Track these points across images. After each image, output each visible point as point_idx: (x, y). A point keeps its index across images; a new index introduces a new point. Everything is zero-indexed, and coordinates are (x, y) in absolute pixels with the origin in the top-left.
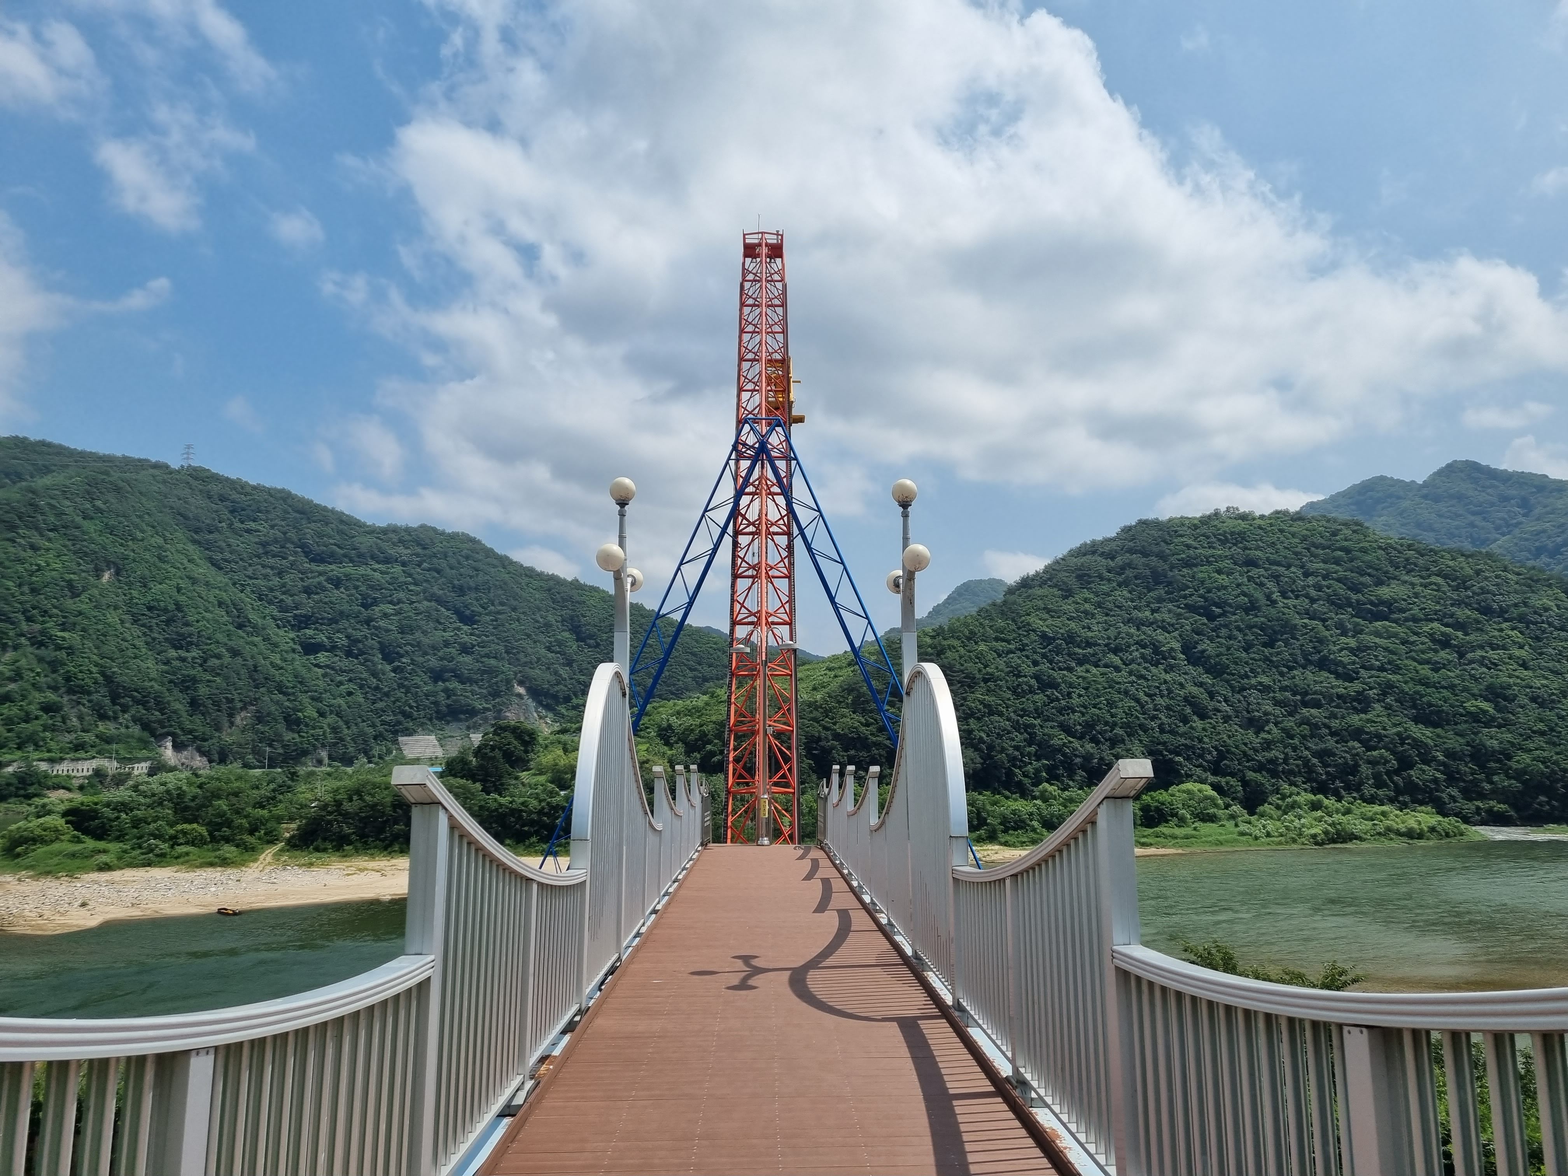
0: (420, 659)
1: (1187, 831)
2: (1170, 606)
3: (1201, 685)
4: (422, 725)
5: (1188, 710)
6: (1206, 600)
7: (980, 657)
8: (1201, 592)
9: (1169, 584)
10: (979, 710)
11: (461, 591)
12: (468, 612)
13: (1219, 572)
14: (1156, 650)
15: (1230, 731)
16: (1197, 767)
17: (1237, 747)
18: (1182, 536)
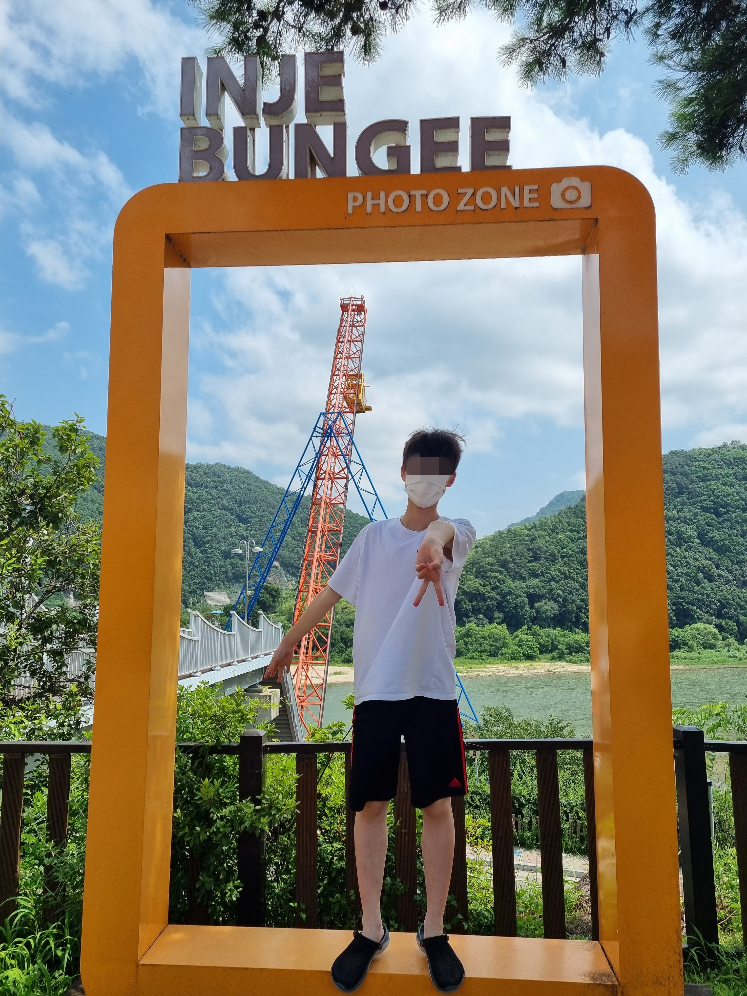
0: (216, 545)
1: (695, 655)
2: (690, 508)
3: (710, 559)
4: (218, 585)
5: (700, 575)
6: (715, 503)
7: (559, 542)
8: (712, 498)
9: (690, 493)
10: (558, 576)
11: (240, 503)
12: (244, 516)
13: (725, 484)
14: (680, 537)
15: (730, 590)
16: (706, 613)
17: (734, 600)
18: (699, 461)
